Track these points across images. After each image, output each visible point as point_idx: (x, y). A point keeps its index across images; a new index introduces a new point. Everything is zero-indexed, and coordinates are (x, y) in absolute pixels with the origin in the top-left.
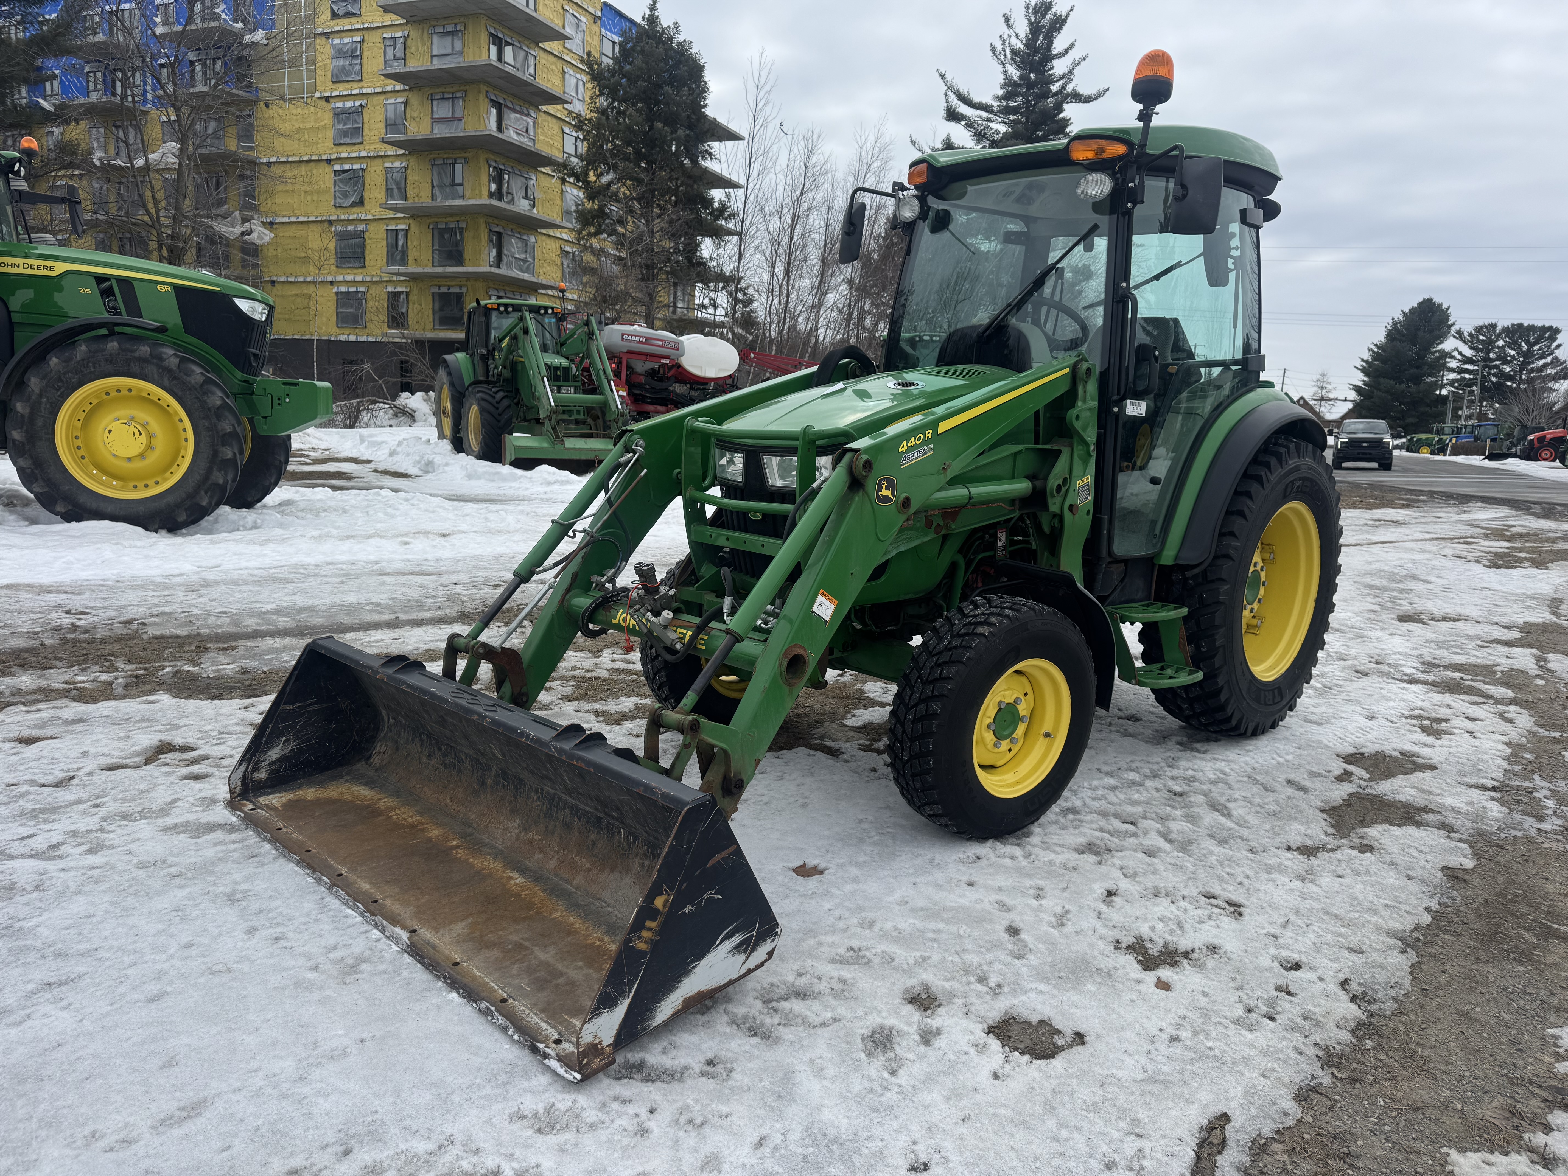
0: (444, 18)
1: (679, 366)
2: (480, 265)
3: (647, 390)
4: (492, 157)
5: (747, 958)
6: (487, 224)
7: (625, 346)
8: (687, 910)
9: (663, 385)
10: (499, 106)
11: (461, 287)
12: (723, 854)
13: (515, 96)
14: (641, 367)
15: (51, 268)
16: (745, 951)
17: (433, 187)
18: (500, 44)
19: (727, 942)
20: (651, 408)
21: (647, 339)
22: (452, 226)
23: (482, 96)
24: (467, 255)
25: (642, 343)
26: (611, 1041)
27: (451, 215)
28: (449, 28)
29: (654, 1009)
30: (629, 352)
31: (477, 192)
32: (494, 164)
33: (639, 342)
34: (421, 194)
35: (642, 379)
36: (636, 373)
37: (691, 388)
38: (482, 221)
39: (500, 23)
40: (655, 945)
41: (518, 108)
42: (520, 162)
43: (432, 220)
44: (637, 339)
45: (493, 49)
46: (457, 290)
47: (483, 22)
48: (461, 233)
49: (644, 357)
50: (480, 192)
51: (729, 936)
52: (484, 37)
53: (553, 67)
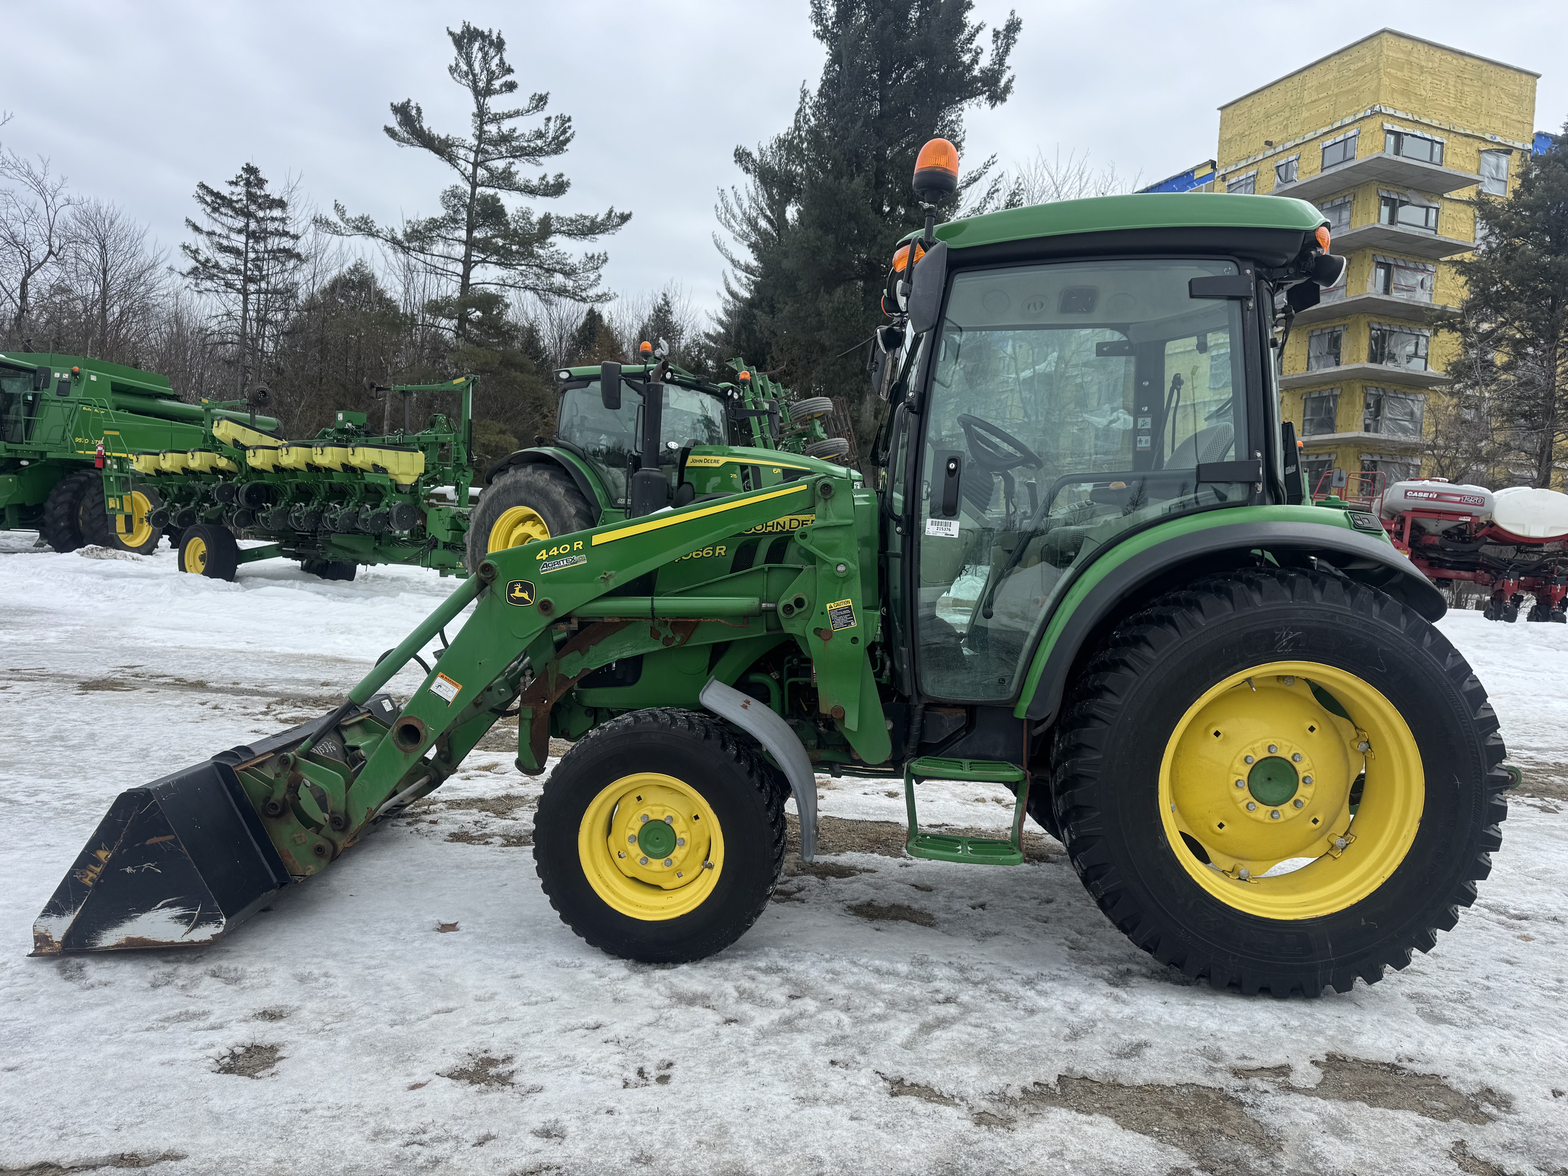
0: (1333, 194)
1: (1492, 524)
2: (1352, 431)
3: (1447, 554)
4: (1375, 319)
5: (190, 930)
6: (1365, 388)
7: (1410, 504)
8: (129, 870)
9: (1472, 547)
10: (1388, 267)
11: (1330, 455)
12: (161, 839)
13: (1407, 253)
14: (1434, 526)
15: (717, 462)
16: (187, 924)
17: (1309, 358)
18: (1394, 205)
19: (168, 910)
20: (1451, 573)
21: (1439, 495)
22: (1326, 394)
23: (1367, 261)
24: (1339, 421)
25: (1432, 499)
26: (60, 940)
27: (1326, 383)
28: (1338, 202)
29: (99, 934)
30: (1415, 510)
31: (1355, 357)
32: (1376, 326)
33: (1428, 499)
34: (1297, 367)
35: (1437, 541)
36: (1429, 534)
37: (1519, 551)
38: (1358, 386)
39: (1395, 185)
40: (97, 884)
41: (1412, 265)
42: (1409, 320)
43: (1306, 390)
44: (1426, 495)
45: (1385, 211)
46: (1326, 458)
47: (1374, 188)
48: (1335, 401)
49: (1436, 516)
50: (1358, 356)
51: (171, 905)
52: (1374, 201)
53: (1462, 215)
